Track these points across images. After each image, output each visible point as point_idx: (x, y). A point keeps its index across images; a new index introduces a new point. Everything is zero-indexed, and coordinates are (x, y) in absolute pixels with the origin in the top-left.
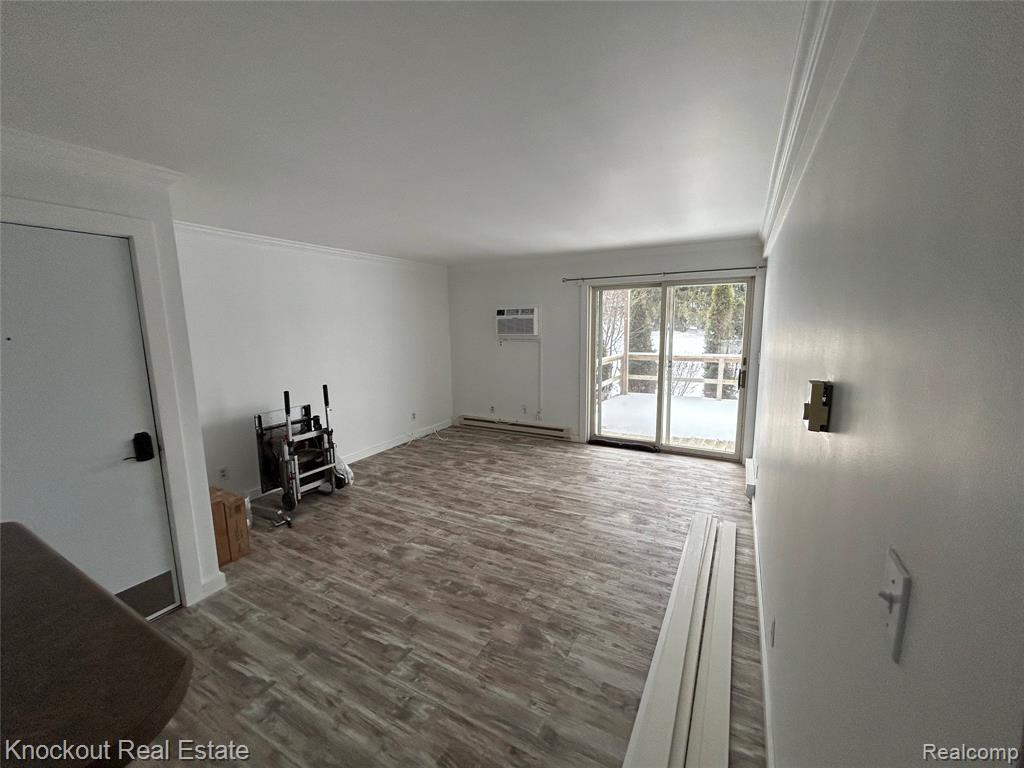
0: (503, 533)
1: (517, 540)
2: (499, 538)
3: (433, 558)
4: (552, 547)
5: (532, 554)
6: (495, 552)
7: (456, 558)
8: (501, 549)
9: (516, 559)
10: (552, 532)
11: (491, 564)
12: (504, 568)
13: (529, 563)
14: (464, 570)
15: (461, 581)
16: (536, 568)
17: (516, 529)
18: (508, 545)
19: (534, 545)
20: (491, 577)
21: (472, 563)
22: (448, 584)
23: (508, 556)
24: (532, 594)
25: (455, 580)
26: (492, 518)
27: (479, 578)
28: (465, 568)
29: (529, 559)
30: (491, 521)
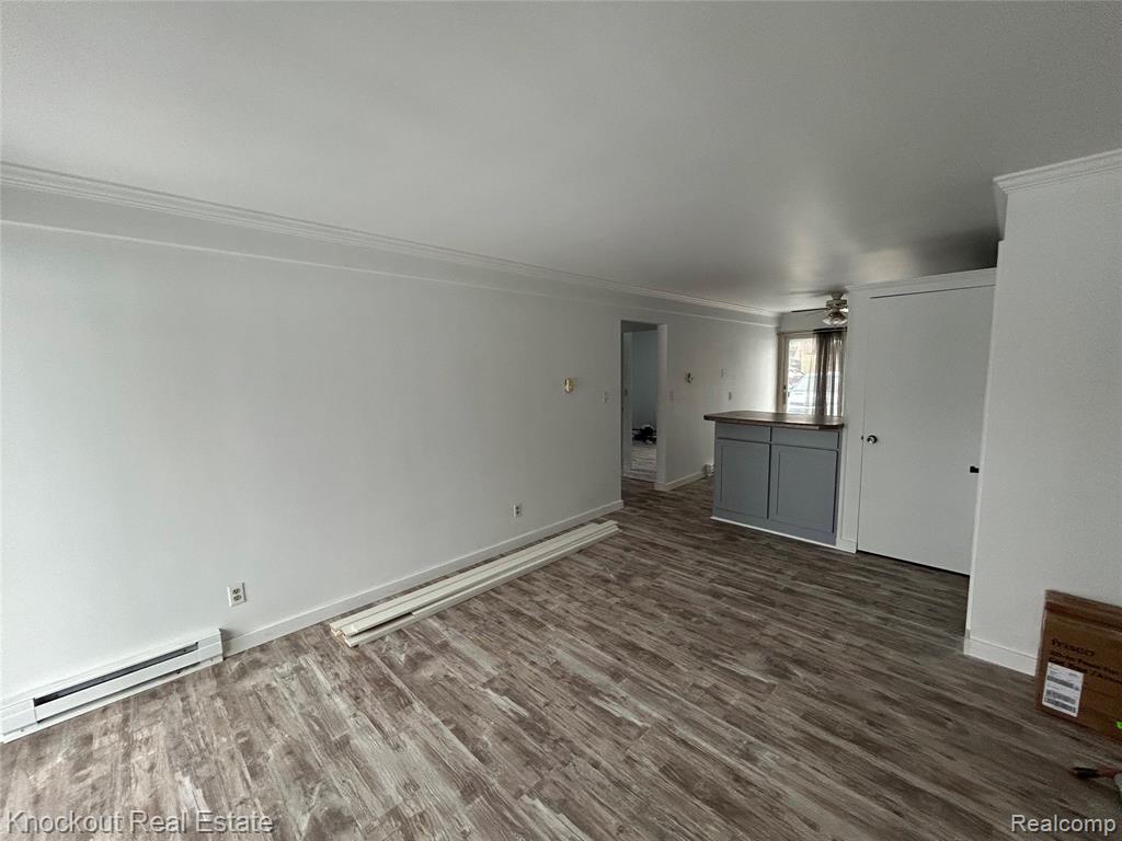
0: (627, 675)
1: (609, 658)
2: (634, 667)
3: (723, 651)
4: (571, 641)
5: (598, 635)
6: (644, 645)
7: (692, 647)
8: (634, 649)
9: (619, 632)
10: (557, 663)
11: (650, 633)
12: (635, 625)
13: (605, 626)
14: (679, 630)
15: (682, 620)
16: (602, 620)
17: (605, 679)
18: (625, 653)
19: (590, 647)
20: (649, 618)
21: (671, 638)
22: (694, 619)
23: (628, 638)
24: (613, 600)
25: (687, 622)
26: (641, 715)
27: (662, 621)
28: (680, 632)
29: (604, 630)
30: (643, 707)
